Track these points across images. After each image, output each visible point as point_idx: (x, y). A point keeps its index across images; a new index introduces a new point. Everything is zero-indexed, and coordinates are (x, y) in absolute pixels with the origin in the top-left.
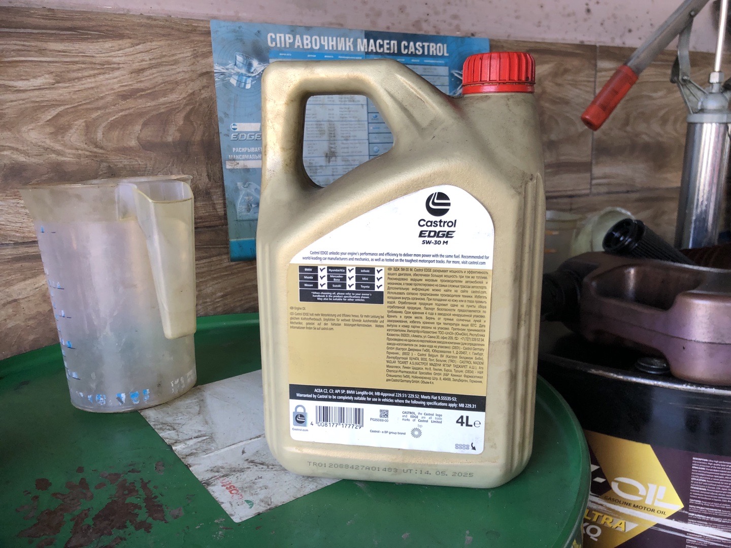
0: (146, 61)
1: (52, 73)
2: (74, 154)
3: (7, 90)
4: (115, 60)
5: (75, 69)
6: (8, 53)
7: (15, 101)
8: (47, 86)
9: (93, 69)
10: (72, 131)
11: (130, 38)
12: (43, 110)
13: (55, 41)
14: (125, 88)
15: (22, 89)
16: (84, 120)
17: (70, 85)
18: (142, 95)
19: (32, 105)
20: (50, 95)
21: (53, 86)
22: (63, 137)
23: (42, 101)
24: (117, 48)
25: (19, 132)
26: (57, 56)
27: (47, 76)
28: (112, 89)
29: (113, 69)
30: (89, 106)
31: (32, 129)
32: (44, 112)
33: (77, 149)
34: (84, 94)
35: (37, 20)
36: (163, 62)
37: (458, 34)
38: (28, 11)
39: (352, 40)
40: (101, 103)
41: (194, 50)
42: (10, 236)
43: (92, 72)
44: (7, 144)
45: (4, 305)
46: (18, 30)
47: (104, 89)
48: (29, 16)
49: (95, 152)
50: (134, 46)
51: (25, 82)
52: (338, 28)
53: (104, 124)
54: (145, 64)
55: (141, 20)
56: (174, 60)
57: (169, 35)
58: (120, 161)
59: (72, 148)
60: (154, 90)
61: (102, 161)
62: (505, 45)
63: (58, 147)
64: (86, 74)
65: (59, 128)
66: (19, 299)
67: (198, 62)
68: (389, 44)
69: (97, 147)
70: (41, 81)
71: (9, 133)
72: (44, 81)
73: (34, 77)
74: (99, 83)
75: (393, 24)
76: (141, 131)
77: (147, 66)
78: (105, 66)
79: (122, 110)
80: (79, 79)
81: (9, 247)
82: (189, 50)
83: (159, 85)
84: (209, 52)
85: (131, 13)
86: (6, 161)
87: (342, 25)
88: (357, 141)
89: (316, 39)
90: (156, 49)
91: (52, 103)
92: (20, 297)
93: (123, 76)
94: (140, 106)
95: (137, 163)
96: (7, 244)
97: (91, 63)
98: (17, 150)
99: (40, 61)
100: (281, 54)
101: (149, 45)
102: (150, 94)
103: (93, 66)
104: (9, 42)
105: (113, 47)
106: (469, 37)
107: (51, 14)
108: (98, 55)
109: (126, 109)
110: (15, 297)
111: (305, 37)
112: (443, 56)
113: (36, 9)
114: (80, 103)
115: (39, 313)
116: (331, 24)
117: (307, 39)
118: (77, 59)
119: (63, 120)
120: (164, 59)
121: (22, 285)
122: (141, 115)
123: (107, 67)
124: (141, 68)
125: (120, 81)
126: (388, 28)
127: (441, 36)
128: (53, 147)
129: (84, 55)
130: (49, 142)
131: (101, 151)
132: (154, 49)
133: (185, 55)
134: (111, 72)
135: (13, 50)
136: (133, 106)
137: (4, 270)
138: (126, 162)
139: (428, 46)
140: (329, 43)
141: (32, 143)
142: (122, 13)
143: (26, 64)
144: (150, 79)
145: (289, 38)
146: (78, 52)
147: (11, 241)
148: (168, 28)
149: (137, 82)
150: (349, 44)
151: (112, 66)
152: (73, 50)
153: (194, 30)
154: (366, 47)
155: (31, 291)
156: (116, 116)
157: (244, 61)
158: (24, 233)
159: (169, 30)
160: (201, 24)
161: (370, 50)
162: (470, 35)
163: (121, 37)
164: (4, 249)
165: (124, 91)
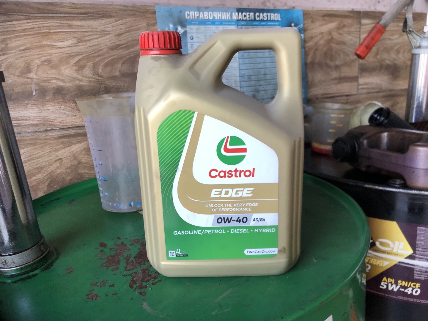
0: (123, 29)
1: (75, 38)
2: (87, 81)
3: (53, 48)
4: (107, 29)
5: (87, 35)
6: (53, 28)
7: (58, 53)
8: (74, 45)
9: (96, 35)
10: (87, 68)
11: (115, 17)
12: (71, 58)
13: (76, 20)
14: (113, 44)
15: (60, 47)
16: (93, 62)
17: (85, 44)
18: (121, 48)
19: (66, 55)
20: (75, 50)
21: (76, 45)
22: (82, 72)
23: (72, 53)
24: (108, 23)
25: (60, 70)
26: (78, 29)
27: (73, 39)
28: (106, 45)
29: (107, 34)
30: (95, 55)
31: (66, 68)
32: (72, 59)
33: (89, 78)
34: (93, 48)
35: (67, 9)
36: (131, 29)
37: (286, 8)
38: (62, 5)
39: (230, 13)
40: (101, 53)
41: (148, 22)
42: (57, 125)
43: (96, 36)
44: (54, 77)
45: (55, 161)
46: (57, 15)
47: (102, 45)
48: (62, 7)
49: (98, 79)
50: (117, 22)
51: (63, 43)
52: (222, 8)
53: (103, 64)
54: (122, 31)
55: (120, 8)
56: (137, 28)
57: (135, 14)
58: (111, 83)
59: (86, 77)
60: (127, 45)
61: (102, 84)
62: (311, 13)
63: (80, 77)
64: (93, 37)
65: (80, 67)
66: (62, 158)
67: (150, 29)
68: (249, 15)
69: (99, 76)
70: (70, 42)
71: (55, 71)
72: (72, 42)
73: (67, 40)
74: (99, 42)
75: (251, 4)
76: (121, 67)
77: (124, 32)
78: (103, 33)
79: (111, 56)
80: (89, 40)
81: (56, 131)
82: (145, 22)
83: (130, 42)
84: (155, 23)
85: (114, 4)
86: (54, 86)
87: (224, 5)
88: (233, 69)
89: (211, 14)
90: (128, 22)
91: (76, 54)
92: (63, 157)
93: (111, 38)
94: (120, 54)
95: (119, 84)
96: (56, 129)
97: (95, 31)
98: (59, 79)
99: (69, 32)
100: (192, 23)
101: (124, 21)
102: (125, 47)
103: (96, 33)
104: (53, 22)
105: (106, 22)
106: (292, 9)
107: (74, 6)
108: (99, 27)
109: (114, 56)
110: (60, 157)
111: (205, 13)
112: (278, 21)
113: (67, 3)
114: (90, 53)
115: (72, 165)
116: (218, 5)
117: (206, 14)
118: (88, 30)
119: (81, 63)
120: (132, 28)
121: (63, 151)
122: (121, 58)
123: (104, 33)
124: (120, 33)
125: (110, 41)
126: (248, 6)
127: (276, 10)
128: (77, 77)
129: (91, 27)
130: (75, 75)
131: (101, 78)
132: (127, 23)
133: (143, 25)
134: (105, 36)
135: (56, 26)
136: (117, 54)
137: (55, 143)
138: (114, 84)
139: (270, 15)
140: (218, 15)
141: (66, 75)
142: (110, 3)
143: (63, 33)
144: (125, 39)
145: (197, 14)
146: (88, 26)
147: (58, 128)
148: (134, 11)
149: (119, 41)
150: (228, 15)
151: (106, 33)
152: (86, 25)
153: (147, 11)
154: (237, 17)
155: (68, 153)
156: (109, 60)
157: (173, 27)
158: (64, 123)
159: (134, 12)
160: (151, 8)
161: (239, 19)
162: (292, 8)
163: (110, 17)
164: (54, 132)
165: (112, 46)
